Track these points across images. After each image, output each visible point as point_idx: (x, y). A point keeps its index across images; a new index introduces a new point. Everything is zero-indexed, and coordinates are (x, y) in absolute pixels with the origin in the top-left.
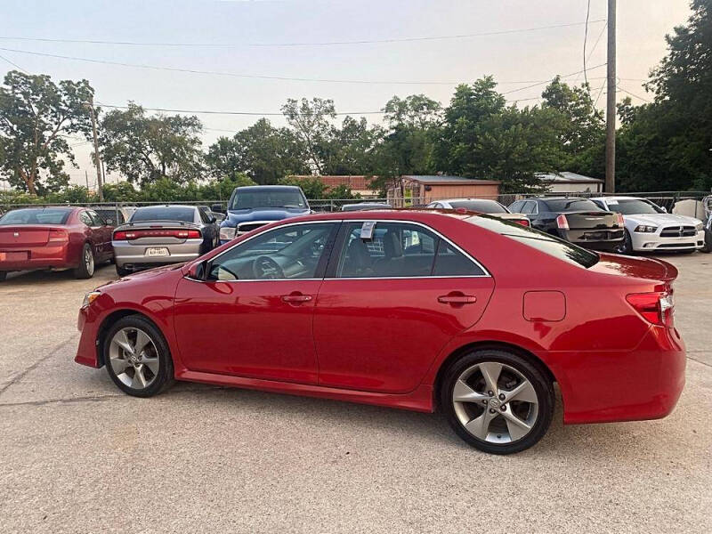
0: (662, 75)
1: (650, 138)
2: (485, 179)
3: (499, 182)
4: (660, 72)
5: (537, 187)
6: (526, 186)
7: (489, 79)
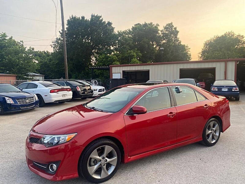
0: (56, 43)
1: (57, 62)
2: (10, 74)
3: (16, 75)
4: (55, 42)
5: (29, 77)
6: (25, 77)
7: (4, 34)
